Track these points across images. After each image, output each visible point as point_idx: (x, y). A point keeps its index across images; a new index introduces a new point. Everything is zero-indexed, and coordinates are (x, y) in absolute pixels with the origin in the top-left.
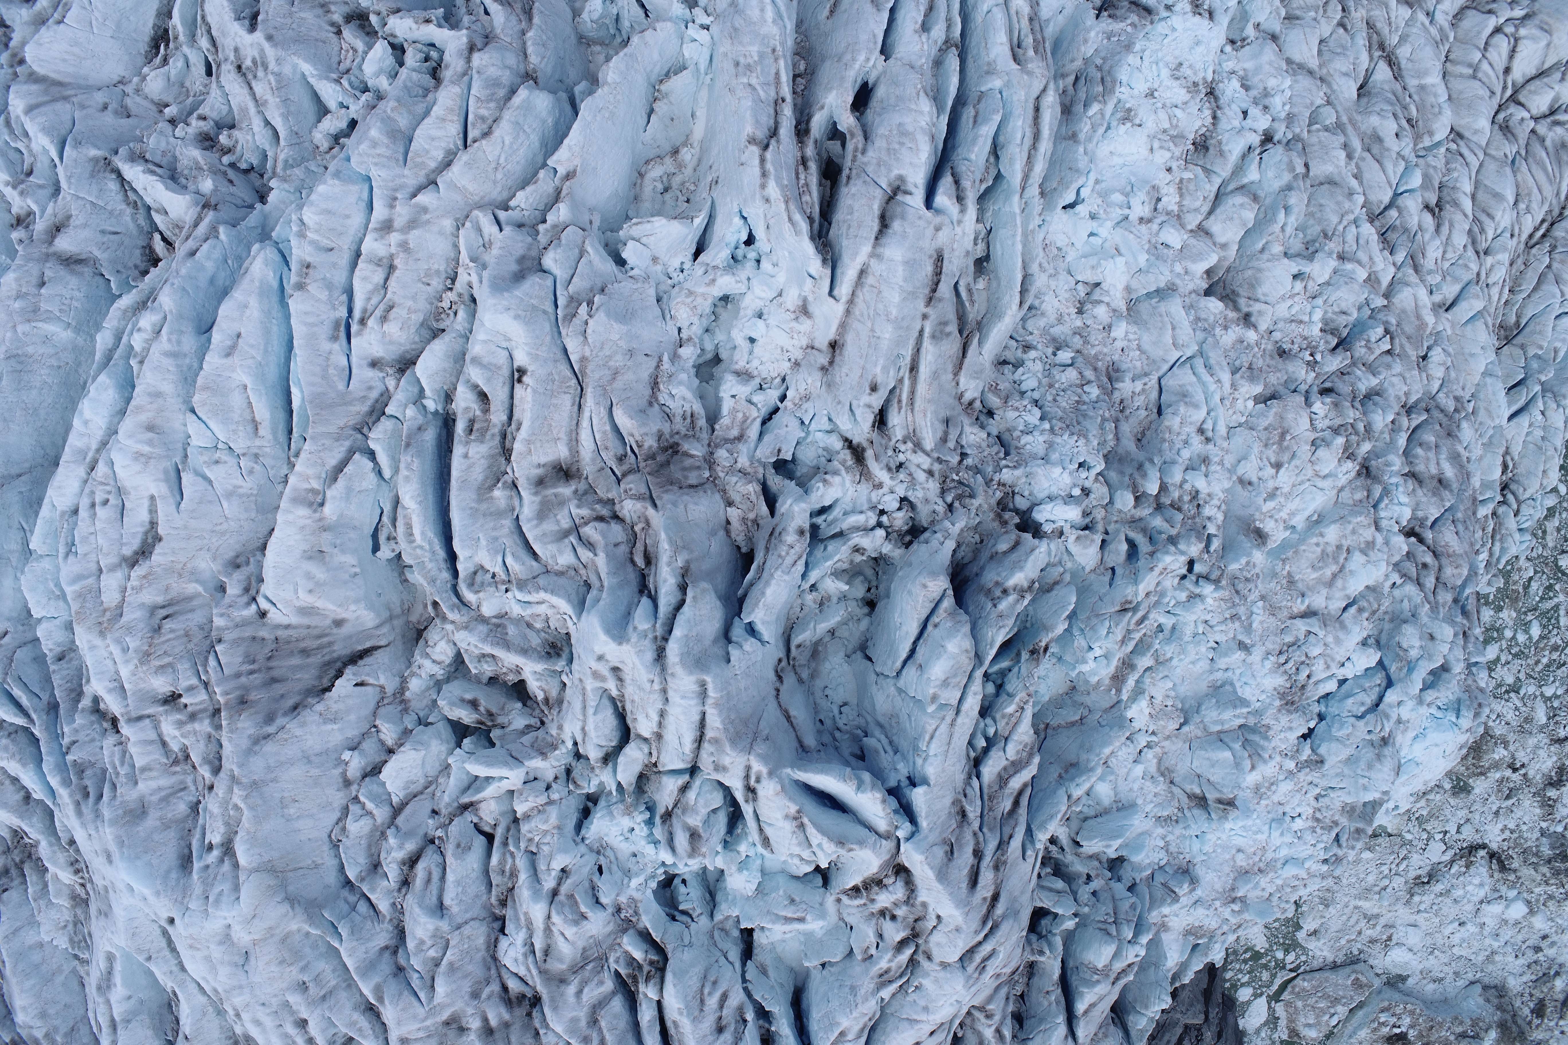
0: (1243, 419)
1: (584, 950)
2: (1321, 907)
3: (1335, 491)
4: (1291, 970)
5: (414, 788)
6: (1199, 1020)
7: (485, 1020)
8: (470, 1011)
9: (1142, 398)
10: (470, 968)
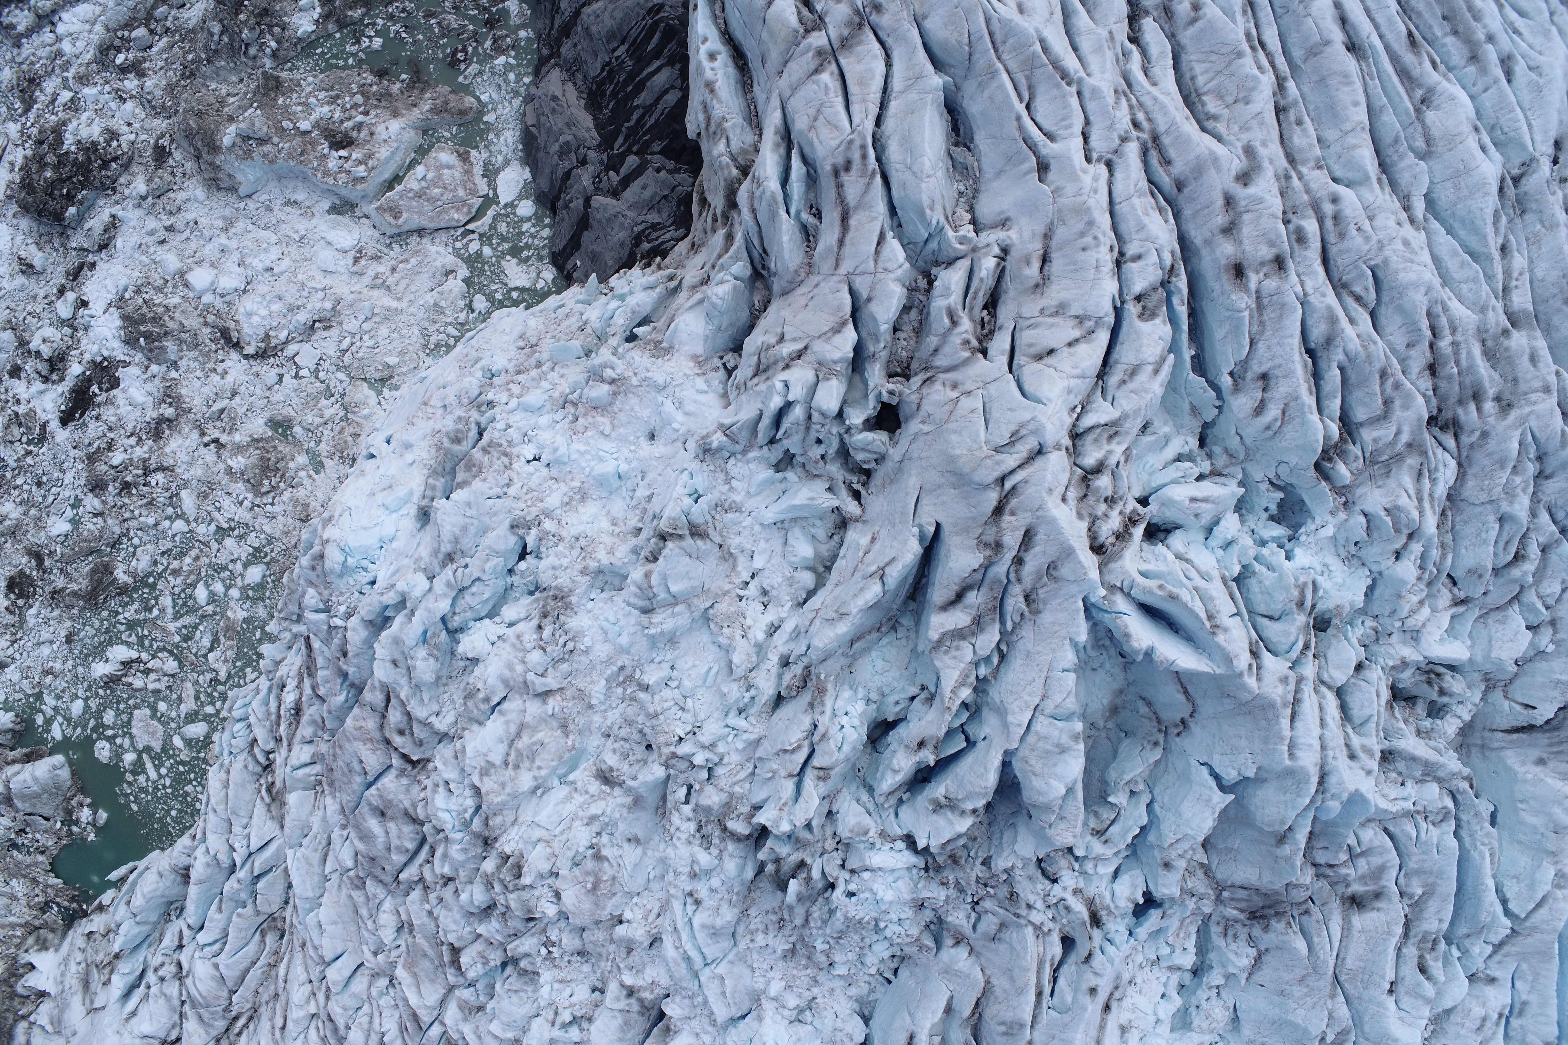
0: (635, 900)
1: (1388, 474)
2: (443, 304)
3: (520, 820)
4: (473, 232)
5: (1498, 615)
6: (599, 200)
7: (1479, 409)
8: (1491, 420)
9: (752, 927)
10: (1486, 462)
